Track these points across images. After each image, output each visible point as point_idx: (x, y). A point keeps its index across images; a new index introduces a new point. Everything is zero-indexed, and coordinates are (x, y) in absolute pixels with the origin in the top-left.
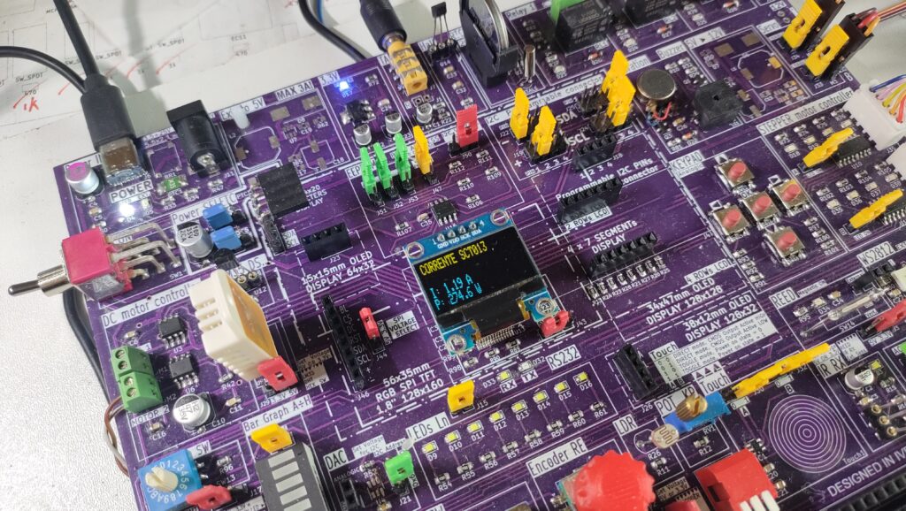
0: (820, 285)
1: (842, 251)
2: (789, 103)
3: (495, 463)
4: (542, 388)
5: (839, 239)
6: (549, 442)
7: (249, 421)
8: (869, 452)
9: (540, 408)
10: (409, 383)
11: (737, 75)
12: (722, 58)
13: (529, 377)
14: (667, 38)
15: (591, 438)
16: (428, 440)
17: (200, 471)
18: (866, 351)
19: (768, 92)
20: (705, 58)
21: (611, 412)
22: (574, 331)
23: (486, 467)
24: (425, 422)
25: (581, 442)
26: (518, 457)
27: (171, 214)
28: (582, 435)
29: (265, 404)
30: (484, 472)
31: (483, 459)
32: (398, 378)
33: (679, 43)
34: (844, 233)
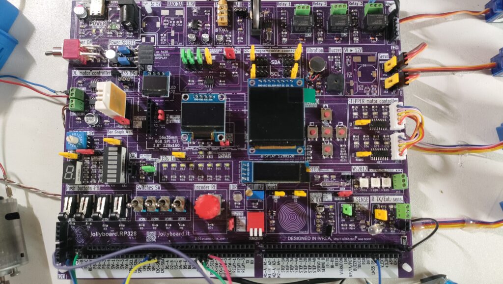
0: (330, 171)
1: (348, 162)
2: (368, 95)
3: (184, 180)
4: (212, 162)
5: (350, 157)
6: (205, 181)
7: (110, 130)
8: (310, 232)
9: (208, 169)
10: (168, 141)
11: (355, 73)
12: (354, 62)
13: (210, 157)
14: (337, 44)
15: (219, 186)
16: (166, 163)
17: (88, 140)
18: (332, 200)
19: (362, 86)
20: (347, 60)
21: (231, 181)
22: (233, 148)
23: (181, 180)
24: (167, 156)
25: (216, 186)
26: (192, 181)
27: (109, 40)
28: (217, 184)
29: (117, 127)
30: (179, 181)
31: (181, 177)
32: (165, 138)
33: (341, 48)
34: (353, 156)
